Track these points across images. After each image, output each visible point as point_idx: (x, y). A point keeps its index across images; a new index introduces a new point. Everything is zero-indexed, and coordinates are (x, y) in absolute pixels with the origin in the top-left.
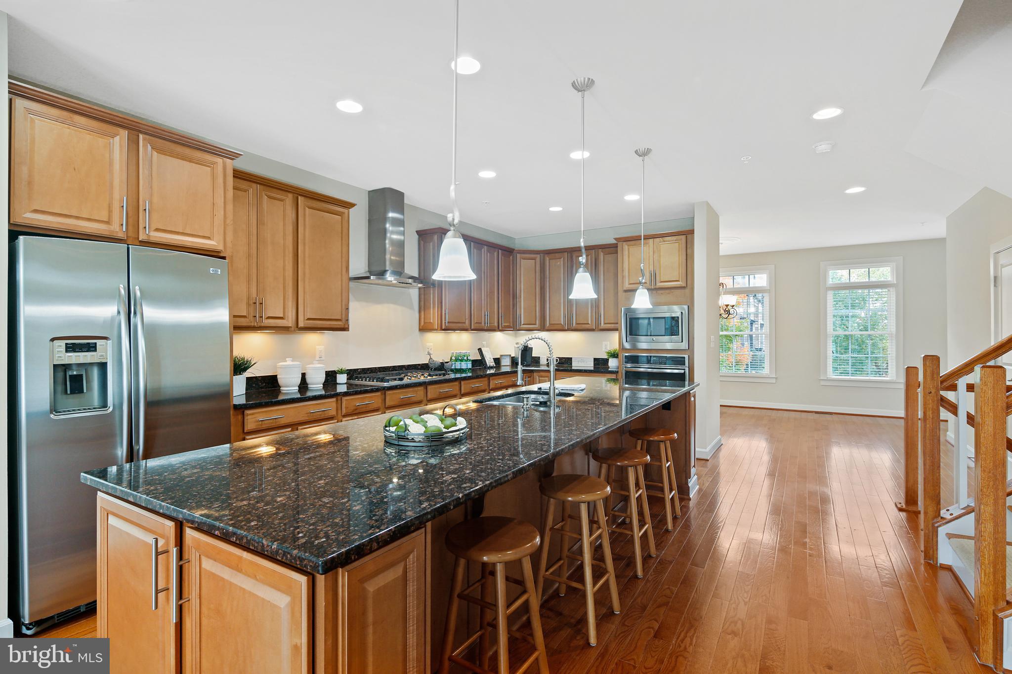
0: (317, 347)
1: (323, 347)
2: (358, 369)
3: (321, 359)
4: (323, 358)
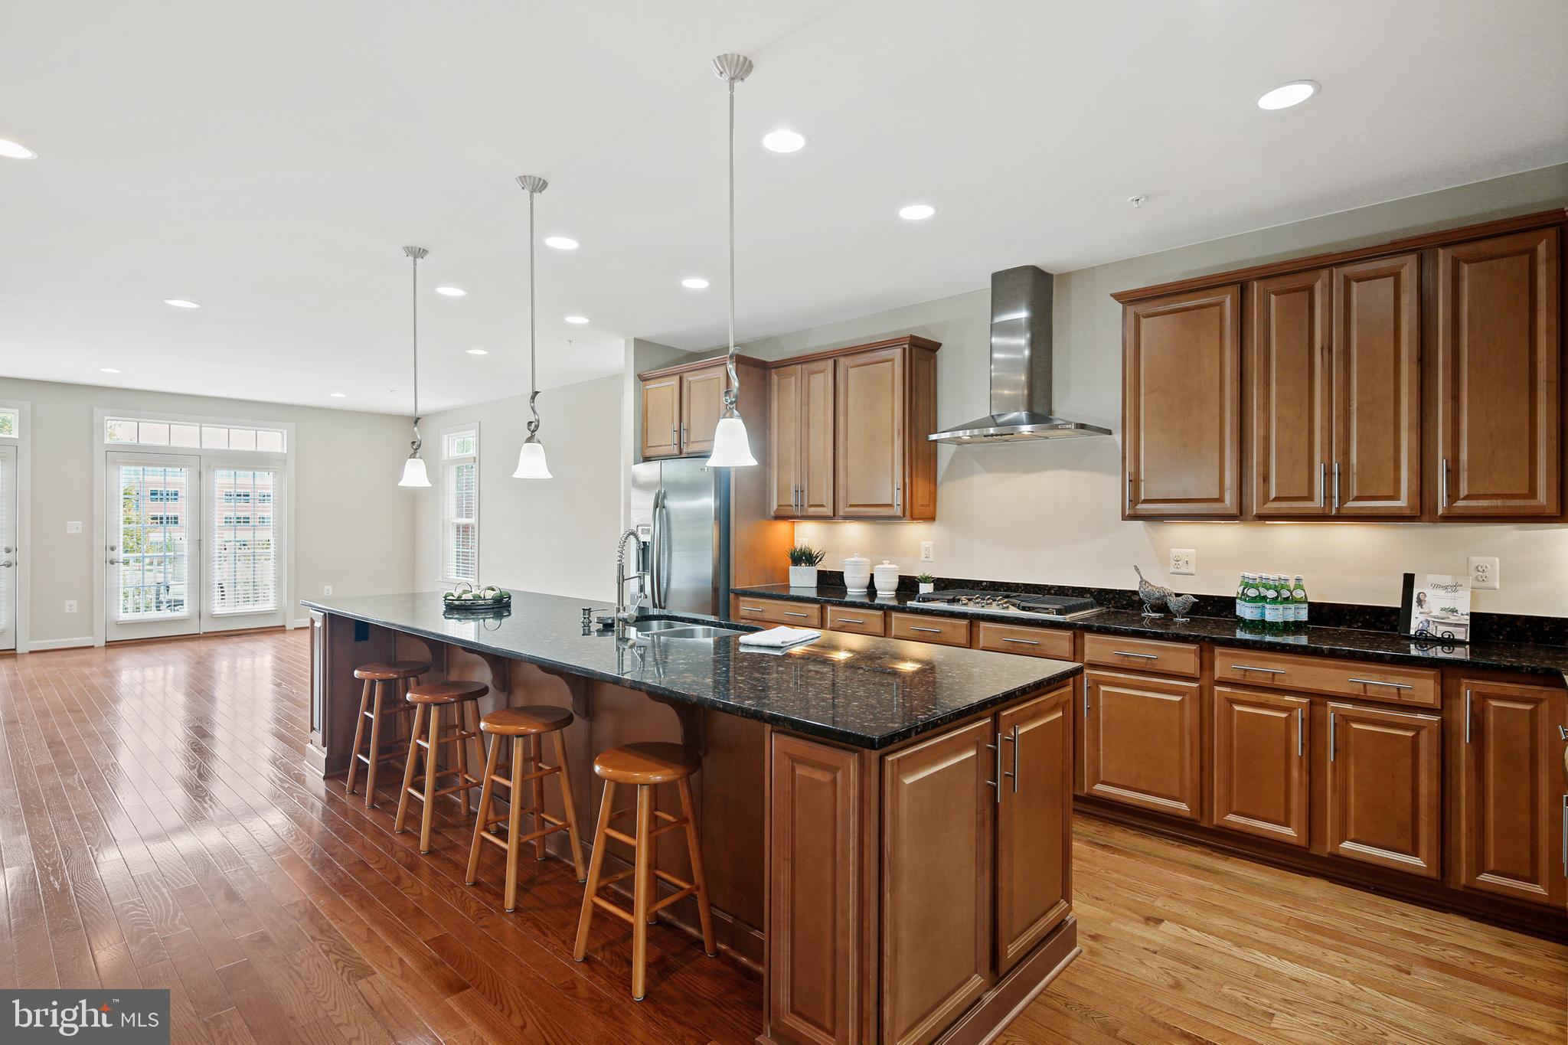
0: (923, 542)
1: (932, 542)
2: (982, 581)
3: (928, 559)
4: (931, 558)
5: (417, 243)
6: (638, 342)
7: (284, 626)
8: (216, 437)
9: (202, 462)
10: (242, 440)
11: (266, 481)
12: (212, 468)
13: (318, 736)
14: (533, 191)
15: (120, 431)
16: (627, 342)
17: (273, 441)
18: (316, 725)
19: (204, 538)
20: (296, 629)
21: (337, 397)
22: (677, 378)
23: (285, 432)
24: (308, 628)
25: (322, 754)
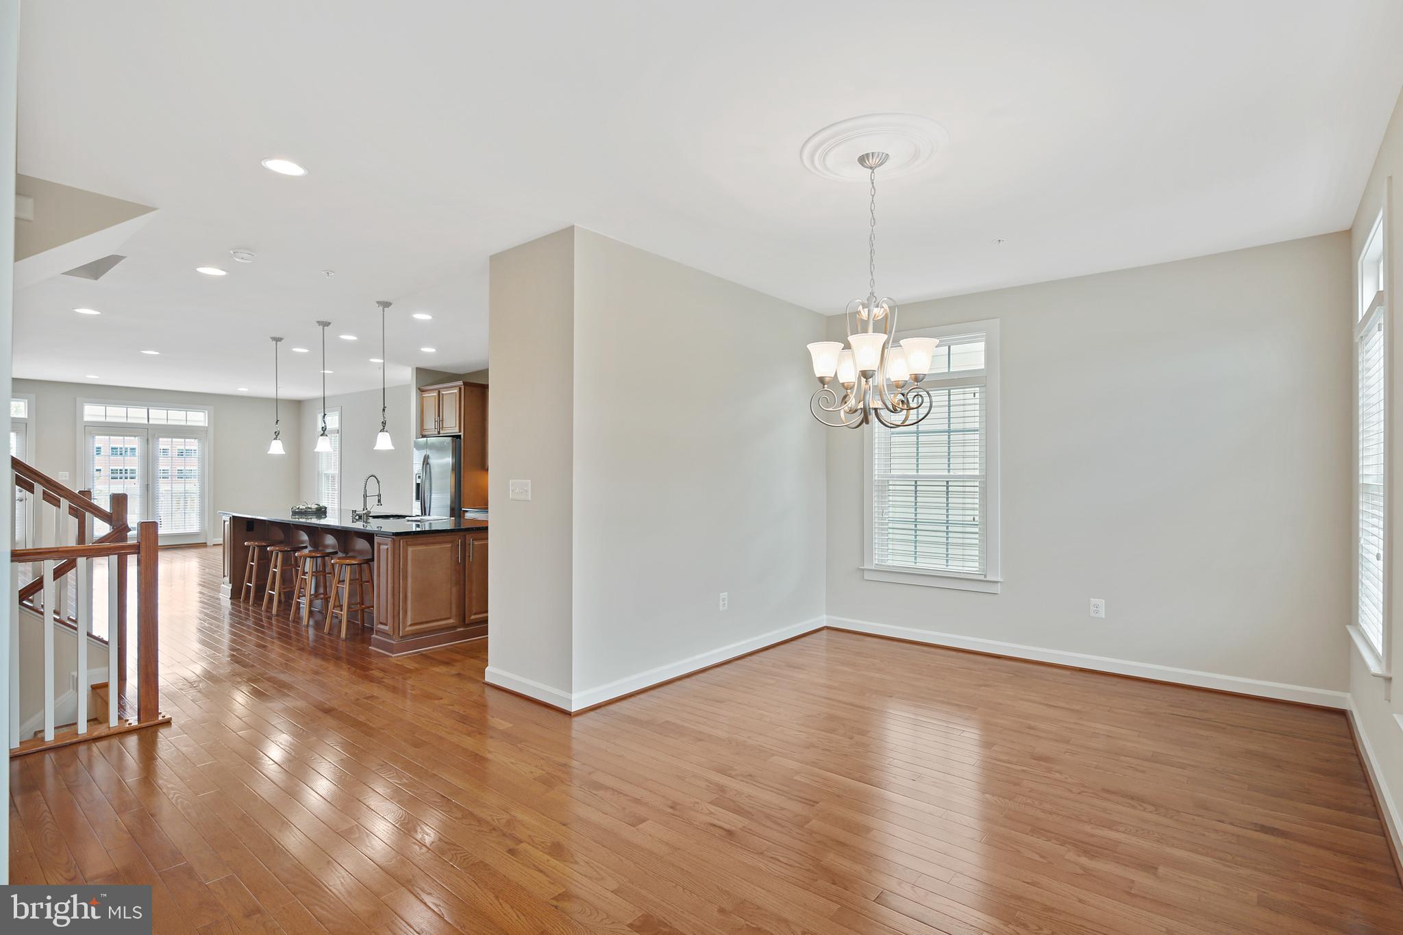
5: (277, 335)
6: (418, 369)
7: (205, 543)
8: (159, 416)
9: (149, 433)
10: (177, 417)
11: (193, 444)
12: (156, 436)
13: (227, 579)
14: (324, 326)
15: (93, 412)
16: (412, 368)
17: (198, 418)
18: (226, 574)
19: (150, 483)
20: (214, 545)
21: (243, 390)
22: (437, 391)
23: (207, 412)
24: (221, 544)
25: (229, 587)
